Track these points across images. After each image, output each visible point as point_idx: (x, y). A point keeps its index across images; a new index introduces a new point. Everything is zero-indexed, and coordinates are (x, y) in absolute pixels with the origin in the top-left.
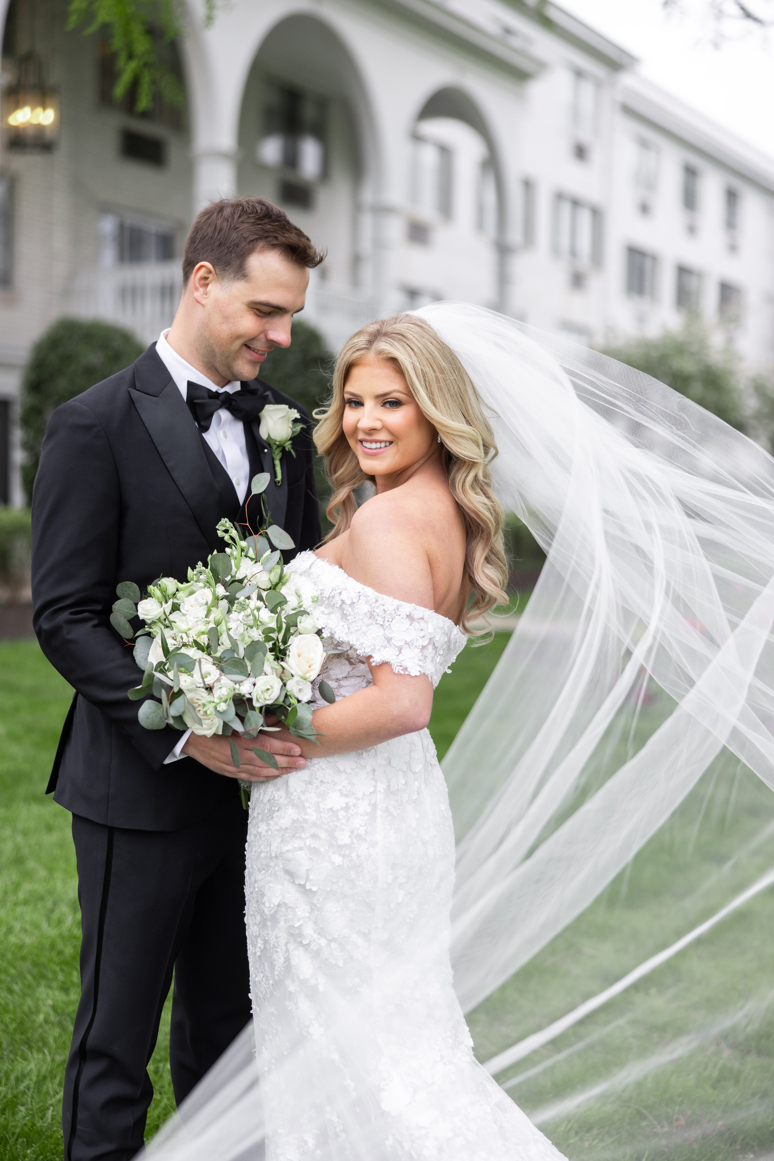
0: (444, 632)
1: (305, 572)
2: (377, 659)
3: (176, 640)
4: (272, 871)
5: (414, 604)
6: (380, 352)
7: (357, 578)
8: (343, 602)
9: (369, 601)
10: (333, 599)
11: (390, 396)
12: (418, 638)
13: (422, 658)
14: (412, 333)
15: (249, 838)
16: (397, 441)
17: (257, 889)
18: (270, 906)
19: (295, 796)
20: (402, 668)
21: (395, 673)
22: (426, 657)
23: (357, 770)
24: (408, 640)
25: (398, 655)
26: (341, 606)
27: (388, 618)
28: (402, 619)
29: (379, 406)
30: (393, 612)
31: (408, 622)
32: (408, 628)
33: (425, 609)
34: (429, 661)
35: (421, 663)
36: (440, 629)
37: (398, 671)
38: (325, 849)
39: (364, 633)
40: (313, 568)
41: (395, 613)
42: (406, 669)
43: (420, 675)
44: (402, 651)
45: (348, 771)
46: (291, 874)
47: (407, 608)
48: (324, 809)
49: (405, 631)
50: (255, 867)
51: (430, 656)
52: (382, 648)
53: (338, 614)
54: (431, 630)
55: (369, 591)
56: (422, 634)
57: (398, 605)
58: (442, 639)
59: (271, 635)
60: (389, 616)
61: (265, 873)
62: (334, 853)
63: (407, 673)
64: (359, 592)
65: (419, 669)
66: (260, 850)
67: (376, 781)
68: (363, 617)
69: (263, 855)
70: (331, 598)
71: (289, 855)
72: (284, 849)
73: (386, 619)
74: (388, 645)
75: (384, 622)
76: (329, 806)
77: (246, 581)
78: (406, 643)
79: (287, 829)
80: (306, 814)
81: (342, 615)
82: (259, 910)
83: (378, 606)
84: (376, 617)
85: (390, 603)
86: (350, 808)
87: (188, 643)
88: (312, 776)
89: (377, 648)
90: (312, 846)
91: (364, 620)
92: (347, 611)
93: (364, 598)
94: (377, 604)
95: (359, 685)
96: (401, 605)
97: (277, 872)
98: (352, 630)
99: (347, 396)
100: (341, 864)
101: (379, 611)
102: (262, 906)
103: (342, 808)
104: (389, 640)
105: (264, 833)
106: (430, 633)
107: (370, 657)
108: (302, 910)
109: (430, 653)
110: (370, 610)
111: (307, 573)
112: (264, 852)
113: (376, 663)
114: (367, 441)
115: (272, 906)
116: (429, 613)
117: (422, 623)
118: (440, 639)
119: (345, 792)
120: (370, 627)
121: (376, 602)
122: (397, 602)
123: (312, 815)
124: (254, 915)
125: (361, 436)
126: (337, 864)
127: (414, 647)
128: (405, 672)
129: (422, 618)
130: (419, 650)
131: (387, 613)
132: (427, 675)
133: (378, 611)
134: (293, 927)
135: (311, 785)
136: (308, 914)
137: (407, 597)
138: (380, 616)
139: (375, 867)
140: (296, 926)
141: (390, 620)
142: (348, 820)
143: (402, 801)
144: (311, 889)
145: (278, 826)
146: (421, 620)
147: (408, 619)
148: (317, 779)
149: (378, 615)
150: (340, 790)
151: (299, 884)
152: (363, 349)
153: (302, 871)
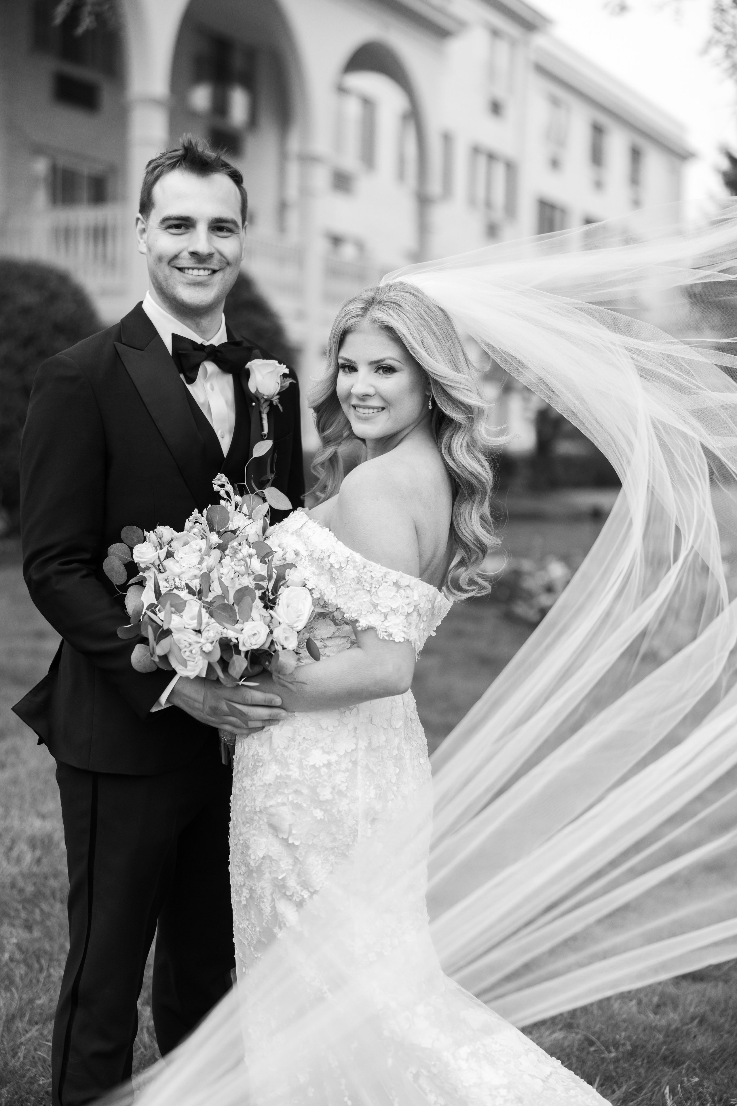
0: (428, 599)
1: (296, 531)
2: (363, 623)
3: (168, 582)
4: (256, 825)
5: (401, 572)
6: (375, 321)
7: (346, 543)
8: (332, 565)
9: (357, 567)
10: (322, 561)
11: (384, 362)
12: (404, 605)
13: (406, 625)
14: (407, 301)
15: (234, 791)
16: (389, 408)
17: (241, 842)
18: (255, 859)
19: (278, 752)
20: (387, 634)
21: (380, 639)
22: (410, 624)
23: (339, 728)
24: (394, 607)
25: (383, 621)
26: (329, 569)
27: (375, 584)
28: (389, 587)
29: (373, 372)
30: (381, 579)
31: (394, 589)
32: (394, 595)
33: (411, 577)
34: (413, 627)
35: (405, 630)
36: (424, 596)
37: (383, 637)
38: (308, 805)
39: (352, 598)
40: (304, 528)
41: (383, 580)
42: (390, 635)
43: (404, 641)
44: (388, 617)
45: (331, 729)
46: (274, 829)
47: (394, 575)
48: (306, 766)
49: (392, 598)
50: (239, 820)
51: (414, 623)
52: (368, 613)
53: (327, 577)
54: (416, 598)
55: (358, 557)
56: (407, 601)
57: (385, 572)
58: (426, 606)
59: (261, 583)
60: (376, 583)
61: (250, 826)
62: (315, 808)
63: (391, 639)
64: (348, 557)
65: (403, 635)
66: (244, 804)
67: (357, 739)
68: (351, 582)
69: (247, 809)
70: (320, 560)
71: (273, 810)
72: (269, 803)
73: (374, 586)
74: (374, 611)
75: (371, 588)
76: (312, 763)
77: (238, 532)
78: (392, 610)
79: (270, 784)
80: (289, 770)
81: (330, 578)
82: (244, 861)
83: (366, 572)
84: (364, 583)
85: (378, 570)
86: (332, 765)
87: (179, 587)
88: (295, 732)
89: (364, 613)
90: (295, 802)
91: (352, 585)
92: (336, 575)
93: (352, 564)
94: (365, 570)
95: (343, 645)
96: (388, 573)
97: (262, 826)
98: (340, 593)
99: (341, 361)
100: (322, 818)
101: (367, 577)
102: (248, 858)
103: (324, 765)
104: (375, 606)
105: (248, 787)
106: (415, 601)
107: (357, 621)
108: (285, 864)
109: (414, 620)
110: (357, 576)
111: (297, 533)
112: (249, 806)
113: (362, 628)
114: (360, 407)
115: (257, 858)
116: (415, 581)
117: (408, 591)
118: (424, 606)
119: (327, 750)
120: (357, 592)
121: (364, 568)
122: (384, 569)
123: (295, 773)
124: (238, 866)
125: (354, 401)
126: (319, 818)
127: (399, 613)
128: (389, 638)
129: (409, 586)
130: (404, 617)
131: (374, 579)
132: (411, 641)
133: (365, 577)
134: (277, 878)
135: (294, 741)
136: (291, 867)
137: (392, 564)
138: (368, 583)
139: (355, 822)
140: (280, 878)
141: (377, 586)
142: (330, 776)
143: (382, 757)
144: (293, 843)
145: (262, 781)
146: (407, 587)
147: (394, 586)
148: (300, 736)
149: (365, 581)
150: (322, 747)
151: (283, 838)
152: (357, 316)
153: (285, 826)
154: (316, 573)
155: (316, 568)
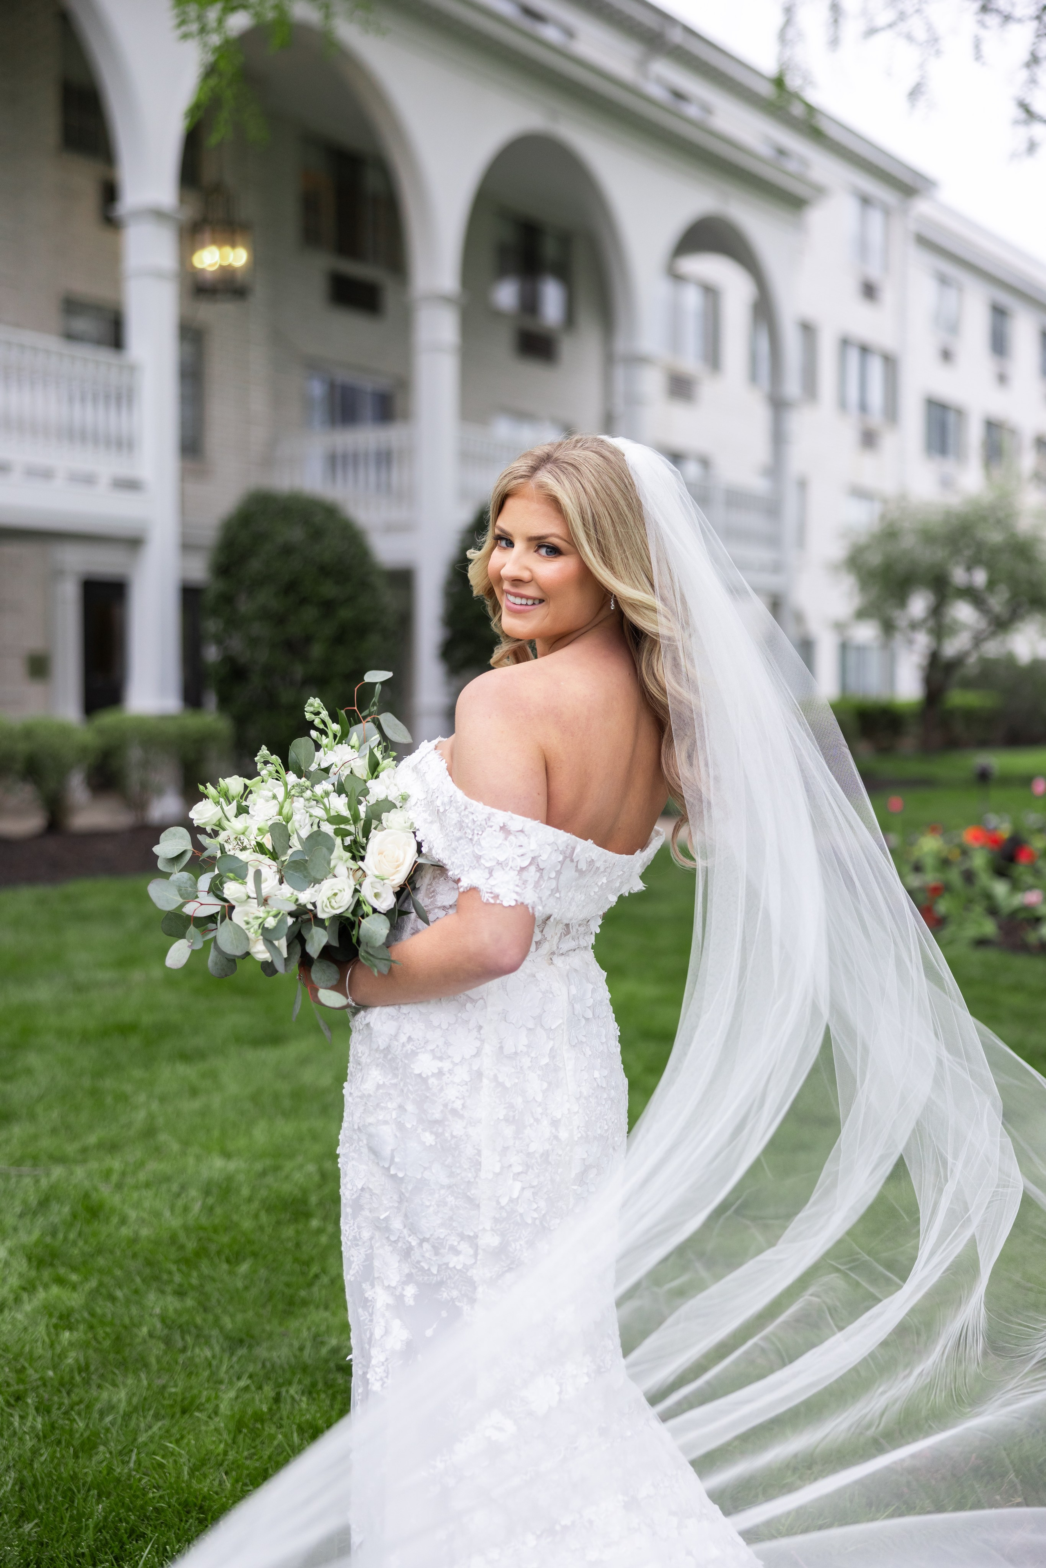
0: (556, 849)
2: (464, 882)
4: (356, 1147)
5: (509, 813)
6: (540, 485)
9: (459, 808)
10: (433, 804)
11: (549, 540)
12: (515, 856)
13: (520, 883)
16: (548, 600)
20: (492, 895)
21: (481, 902)
22: (525, 882)
23: (458, 1026)
24: (502, 859)
25: (488, 879)
26: (437, 814)
27: (478, 830)
28: (494, 833)
29: (532, 550)
30: (484, 823)
31: (501, 835)
32: (501, 844)
33: (525, 819)
34: (530, 887)
35: (518, 889)
36: (549, 845)
37: (488, 900)
38: (413, 1125)
39: (455, 850)
41: (486, 824)
42: (497, 897)
43: (517, 905)
44: (493, 873)
45: (446, 1026)
46: (374, 1153)
47: (501, 817)
48: (411, 1074)
49: (498, 848)
51: (531, 881)
52: (471, 869)
54: (533, 846)
55: (459, 794)
56: (521, 851)
57: (489, 814)
58: (553, 858)
60: (479, 828)
62: (424, 1130)
63: (498, 902)
64: (451, 796)
65: (516, 897)
67: (483, 1041)
68: (454, 829)
71: (372, 1130)
72: (371, 1120)
73: (476, 832)
74: (477, 865)
75: (473, 835)
76: (418, 1071)
78: (499, 863)
83: (468, 815)
84: (467, 829)
85: (480, 810)
86: (444, 1074)
88: (399, 1029)
89: (466, 869)
90: (398, 1120)
91: (455, 833)
92: (442, 820)
93: (454, 804)
94: (466, 813)
96: (493, 814)
97: (361, 1148)
99: (497, 532)
100: (433, 1143)
101: (470, 821)
103: (433, 1075)
104: (478, 858)
106: (534, 851)
107: (461, 879)
108: (389, 1200)
109: (532, 877)
110: (459, 820)
113: (464, 889)
114: (511, 594)
116: (532, 825)
117: (522, 838)
118: (551, 858)
119: (439, 1055)
120: (460, 842)
121: (465, 810)
122: (488, 809)
125: (505, 588)
126: (428, 1144)
127: (509, 868)
128: (495, 901)
129: (522, 831)
130: (518, 873)
131: (477, 824)
132: (527, 905)
133: (467, 821)
134: (379, 1218)
135: (397, 1040)
136: (396, 1205)
137: (498, 801)
138: (470, 829)
139: (476, 1151)
140: (382, 1217)
141: (480, 833)
142: (441, 1090)
143: (521, 1067)
144: (396, 1174)
145: (360, 1091)
146: (520, 833)
147: (502, 831)
148: (405, 1034)
149: (467, 827)
150: (432, 1051)
151: (383, 1167)
152: (522, 477)
153: (387, 1151)
154: (429, 821)
155: (430, 815)
